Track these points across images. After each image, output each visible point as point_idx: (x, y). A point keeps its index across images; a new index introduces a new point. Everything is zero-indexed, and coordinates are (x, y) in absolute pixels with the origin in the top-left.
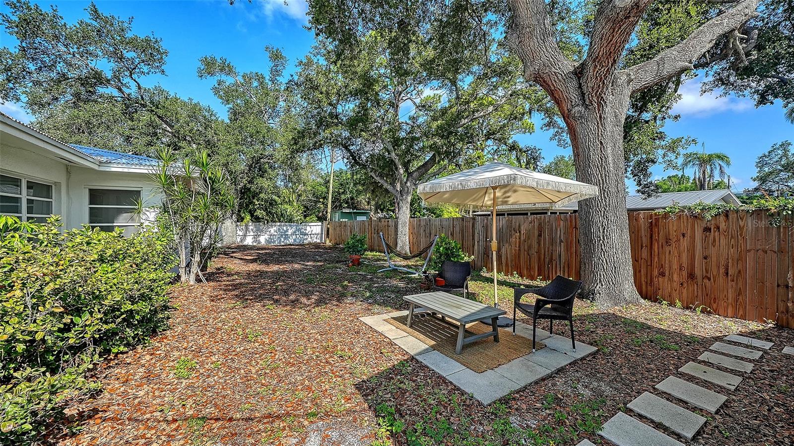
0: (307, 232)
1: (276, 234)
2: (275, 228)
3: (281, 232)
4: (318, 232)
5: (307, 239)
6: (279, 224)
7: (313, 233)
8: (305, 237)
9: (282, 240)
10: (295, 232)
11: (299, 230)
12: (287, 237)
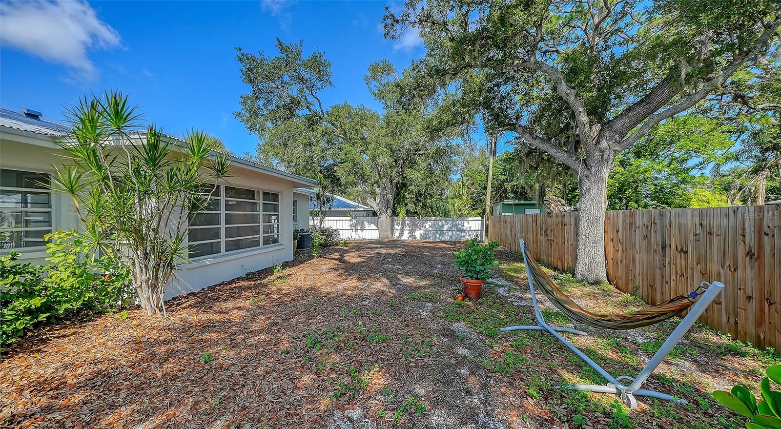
0: (465, 228)
1: (431, 229)
2: (430, 224)
3: (437, 228)
4: (477, 229)
5: (464, 236)
6: (433, 218)
7: (472, 229)
8: (463, 234)
9: (438, 236)
10: (451, 228)
11: (456, 226)
12: (442, 233)
